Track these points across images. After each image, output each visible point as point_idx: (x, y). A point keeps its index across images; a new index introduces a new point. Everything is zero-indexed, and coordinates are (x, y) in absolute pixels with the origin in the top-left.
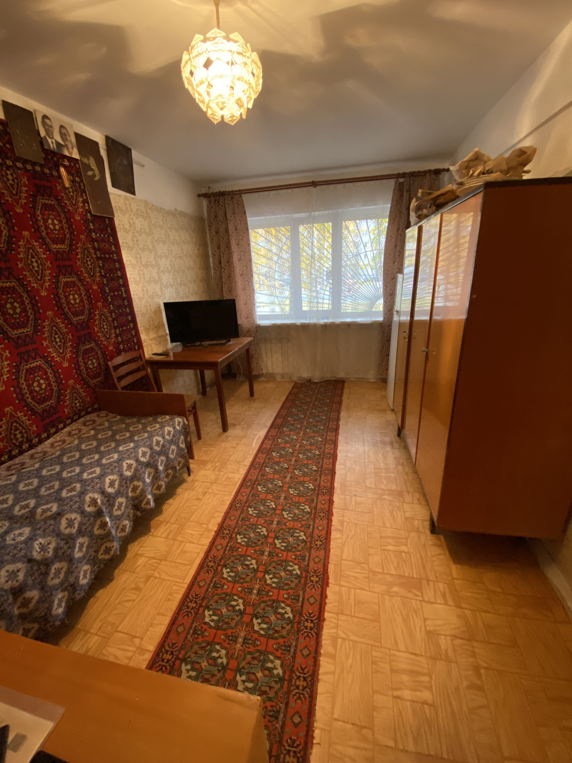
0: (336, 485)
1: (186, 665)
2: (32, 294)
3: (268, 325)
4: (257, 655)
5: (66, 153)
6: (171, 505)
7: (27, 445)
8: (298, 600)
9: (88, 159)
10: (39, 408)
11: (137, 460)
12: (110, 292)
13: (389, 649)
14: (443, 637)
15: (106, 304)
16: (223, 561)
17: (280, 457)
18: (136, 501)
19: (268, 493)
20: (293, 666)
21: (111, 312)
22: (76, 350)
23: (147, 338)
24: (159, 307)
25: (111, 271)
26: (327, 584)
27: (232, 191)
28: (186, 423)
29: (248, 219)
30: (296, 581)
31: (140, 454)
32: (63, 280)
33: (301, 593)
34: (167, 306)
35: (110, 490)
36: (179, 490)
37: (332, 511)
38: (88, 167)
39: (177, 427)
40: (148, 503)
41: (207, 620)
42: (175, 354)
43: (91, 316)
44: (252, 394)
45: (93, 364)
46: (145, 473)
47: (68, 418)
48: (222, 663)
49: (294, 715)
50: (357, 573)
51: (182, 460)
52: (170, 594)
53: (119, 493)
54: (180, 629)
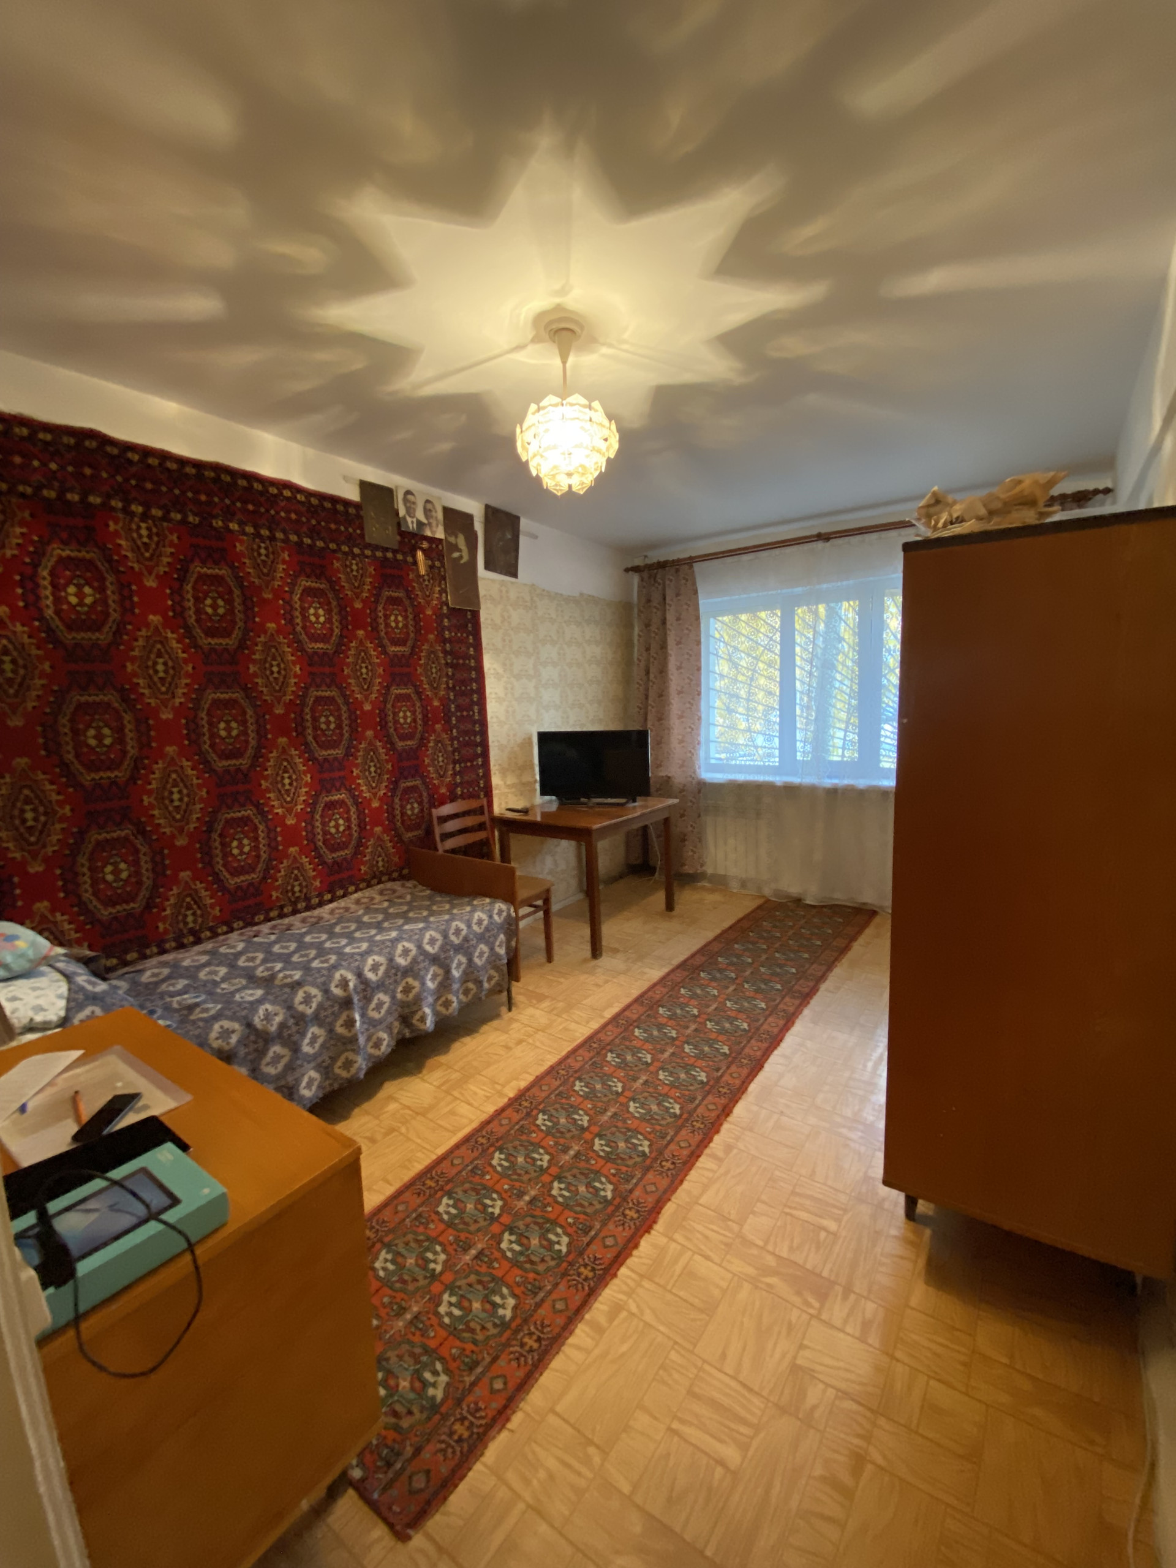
0: (753, 1087)
1: (387, 1253)
2: (354, 707)
3: (715, 781)
4: (485, 1279)
5: (428, 533)
6: (465, 1045)
7: (304, 904)
8: (586, 1233)
9: (456, 537)
10: (329, 857)
11: (420, 947)
12: (457, 711)
13: (704, 1361)
14: (821, 1386)
15: (449, 727)
16: (500, 1142)
17: (670, 1018)
18: (407, 1010)
19: (620, 1067)
20: (532, 1316)
21: (452, 739)
22: (394, 785)
23: (501, 783)
24: (530, 739)
25: (463, 682)
26: (648, 1230)
27: (679, 560)
28: (514, 915)
29: (701, 602)
30: (598, 1206)
31: (426, 940)
32: (396, 691)
33: (597, 1225)
34: (544, 737)
35: (370, 976)
36: (485, 1028)
37: (721, 1125)
38: (456, 548)
39: (496, 917)
40: (423, 1019)
41: (441, 1209)
42: (543, 814)
43: (423, 742)
44: (670, 906)
45: (412, 809)
46: (428, 971)
47: (363, 880)
48: (434, 1270)
49: (498, 1377)
50: (713, 1231)
51: (495, 974)
52: (409, 1160)
53: (380, 986)
54: (401, 1208)
